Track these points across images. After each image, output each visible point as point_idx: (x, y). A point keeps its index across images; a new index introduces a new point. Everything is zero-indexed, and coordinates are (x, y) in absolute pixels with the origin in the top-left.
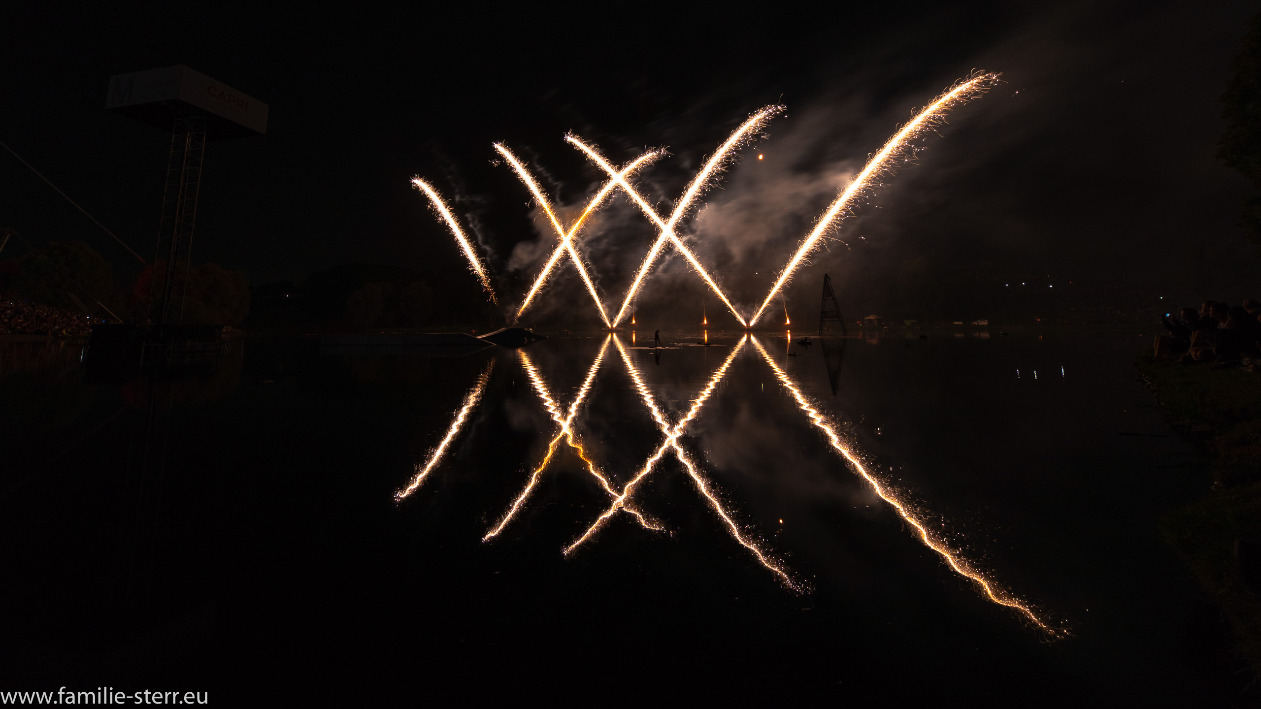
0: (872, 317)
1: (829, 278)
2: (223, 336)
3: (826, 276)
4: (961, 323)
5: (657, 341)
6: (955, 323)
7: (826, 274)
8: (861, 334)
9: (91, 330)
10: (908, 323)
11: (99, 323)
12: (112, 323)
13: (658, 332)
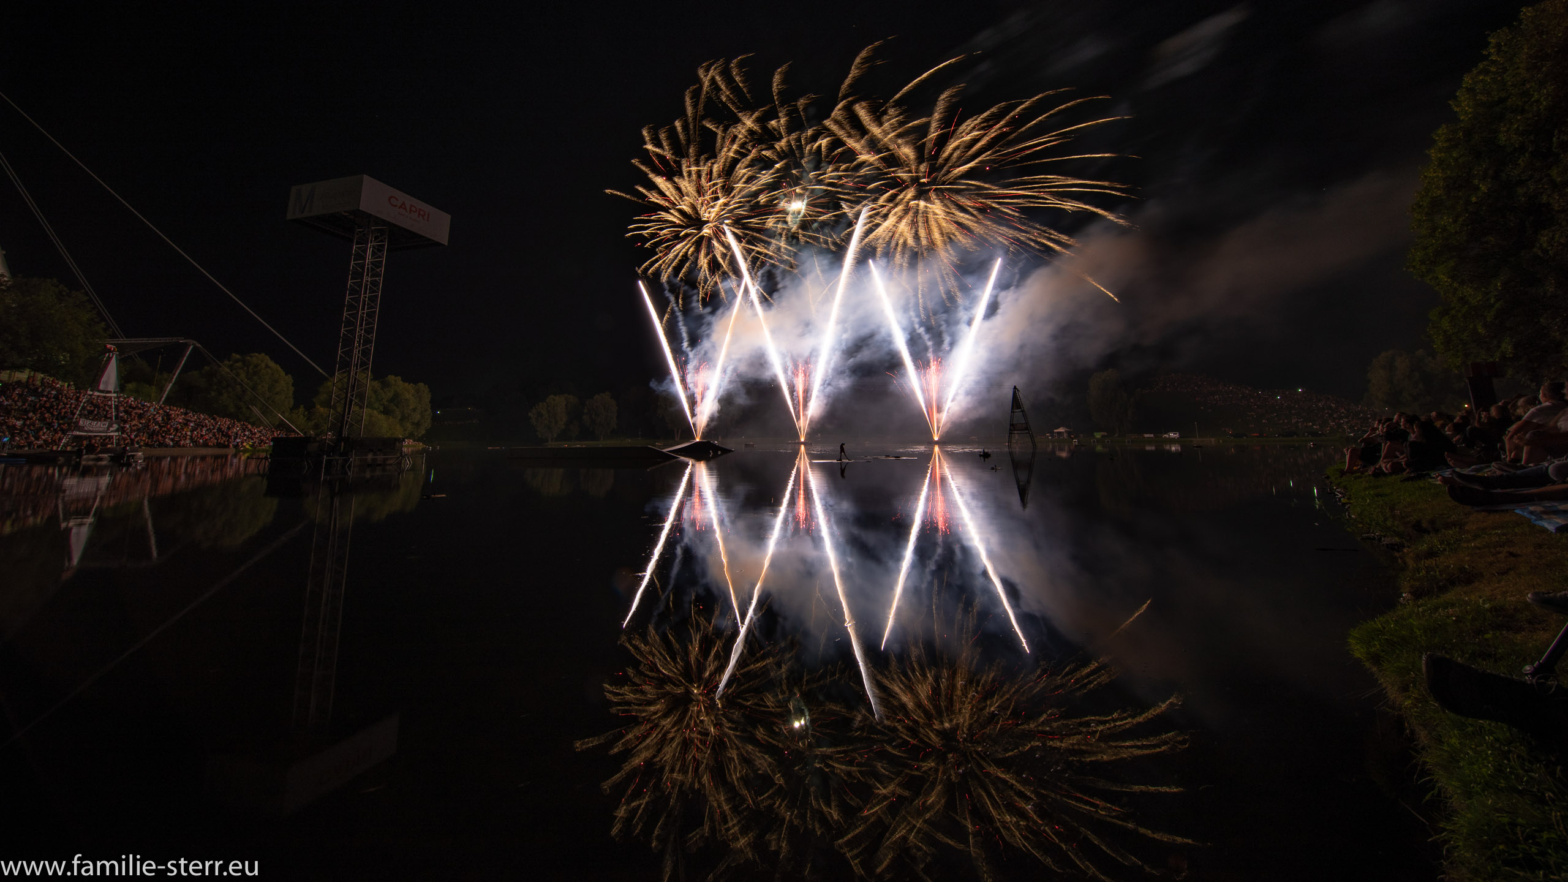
0: (1061, 430)
1: (1018, 391)
2: (405, 450)
3: (1015, 388)
4: (1152, 436)
5: (843, 453)
6: (1146, 435)
7: (1015, 387)
8: (1051, 446)
9: (272, 443)
10: (1098, 435)
11: (280, 436)
12: (293, 436)
13: (843, 444)
